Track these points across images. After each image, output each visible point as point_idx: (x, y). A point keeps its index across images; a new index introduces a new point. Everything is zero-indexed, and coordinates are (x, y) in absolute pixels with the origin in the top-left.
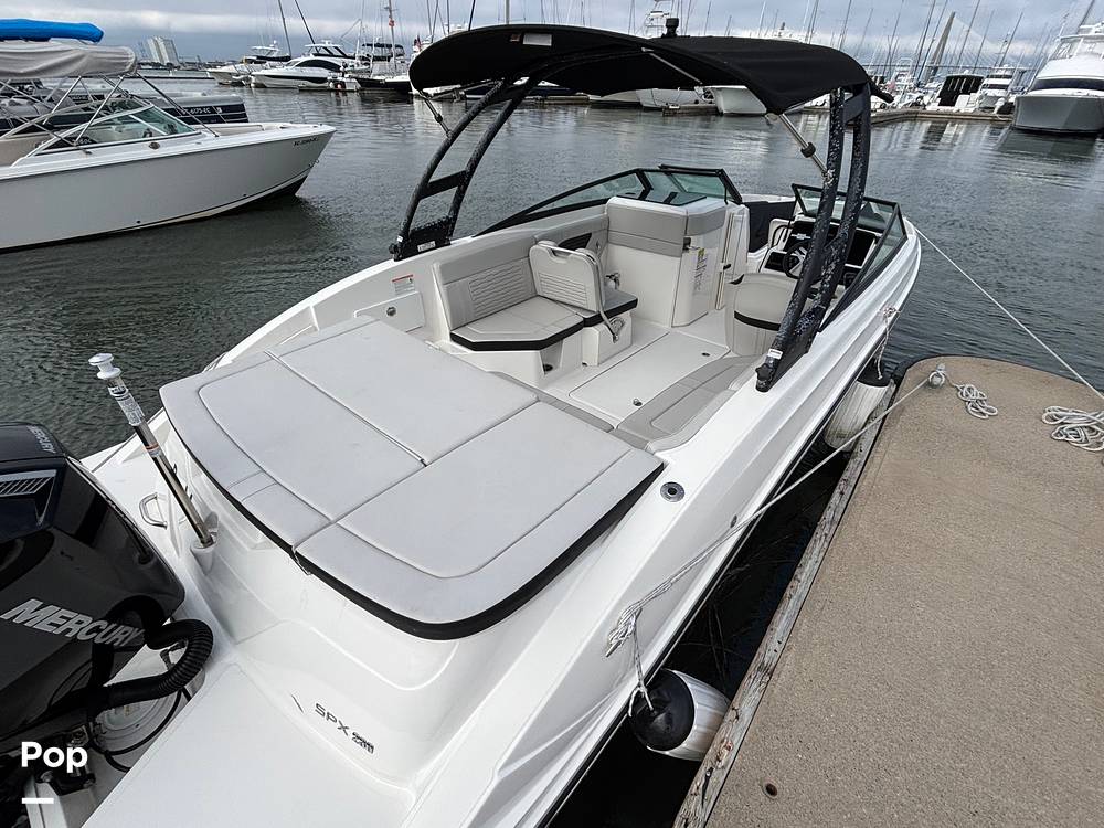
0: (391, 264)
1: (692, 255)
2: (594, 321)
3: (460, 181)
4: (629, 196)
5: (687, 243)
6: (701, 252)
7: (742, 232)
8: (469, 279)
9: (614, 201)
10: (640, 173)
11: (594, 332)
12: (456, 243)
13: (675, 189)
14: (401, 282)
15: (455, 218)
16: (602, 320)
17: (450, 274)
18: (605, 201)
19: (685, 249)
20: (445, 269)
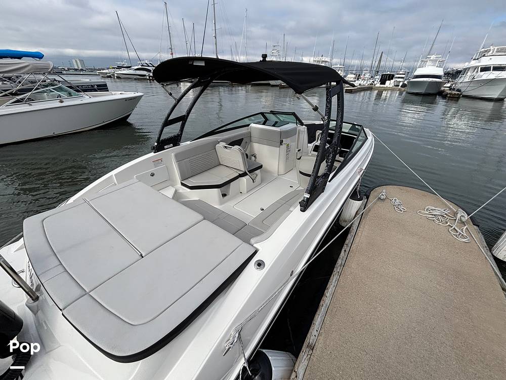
0: (152, 154)
1: (284, 147)
2: (244, 174)
3: (183, 119)
4: (258, 123)
5: (281, 142)
6: (288, 145)
7: (305, 137)
8: (189, 159)
9: (253, 125)
10: (262, 114)
11: (244, 179)
12: (183, 144)
13: (278, 120)
14: (157, 162)
15: (181, 134)
16: (247, 174)
17: (179, 158)
18: (248, 125)
19: (281, 144)
20: (176, 156)
